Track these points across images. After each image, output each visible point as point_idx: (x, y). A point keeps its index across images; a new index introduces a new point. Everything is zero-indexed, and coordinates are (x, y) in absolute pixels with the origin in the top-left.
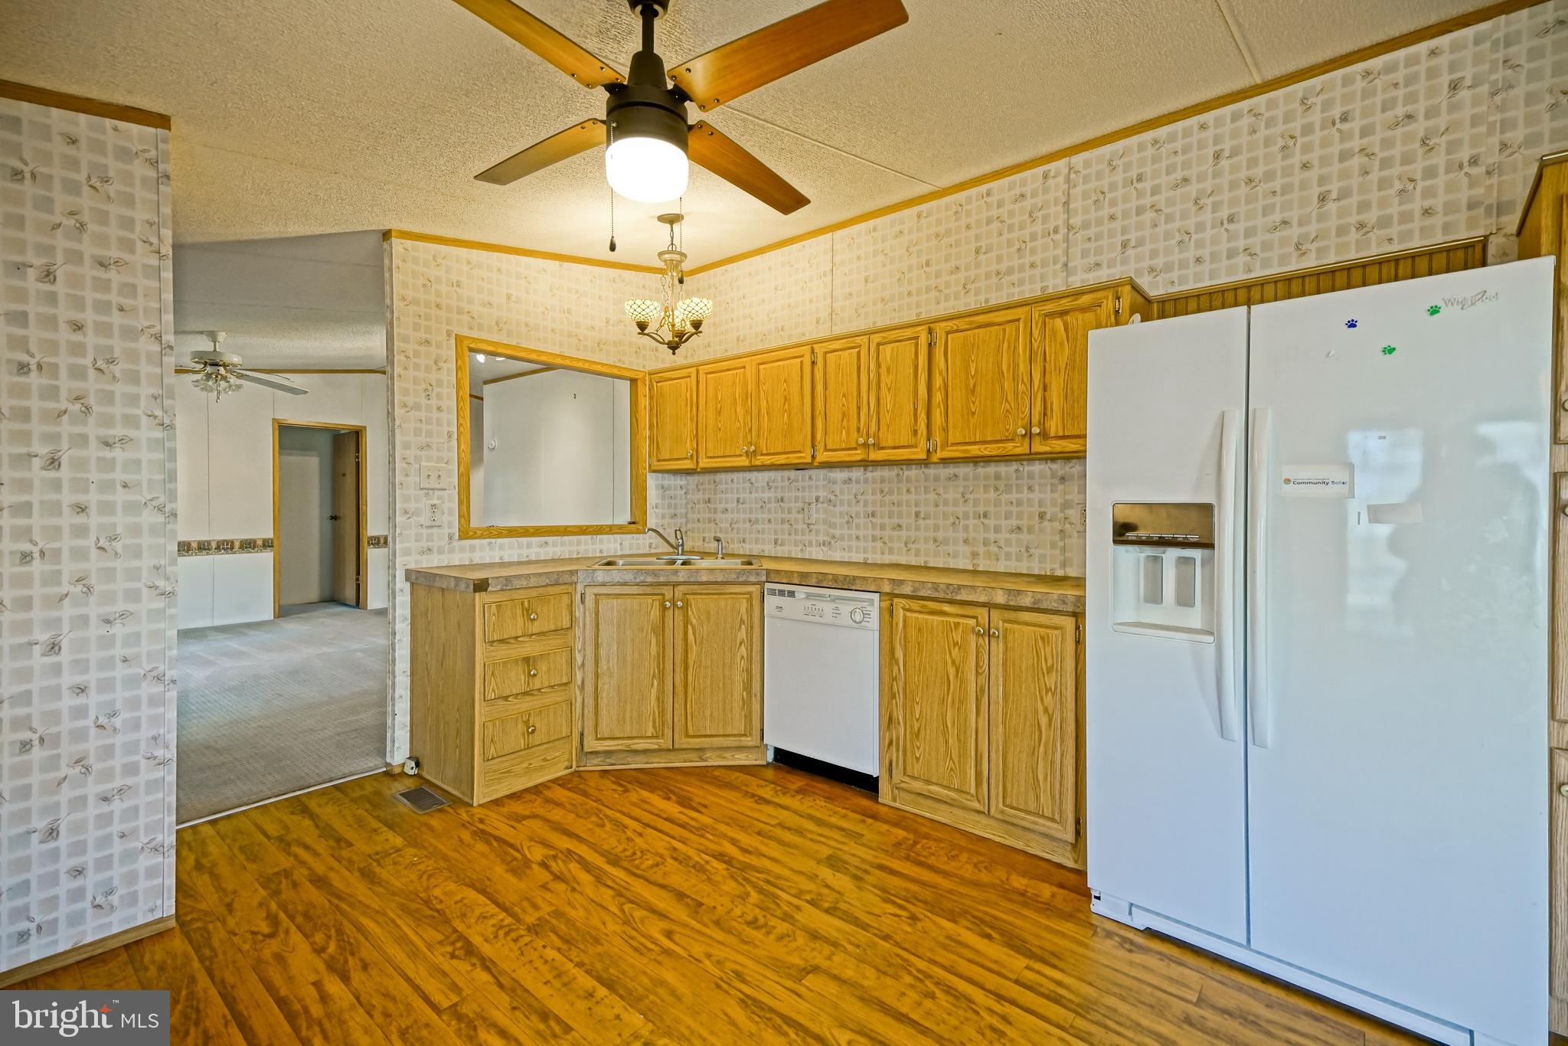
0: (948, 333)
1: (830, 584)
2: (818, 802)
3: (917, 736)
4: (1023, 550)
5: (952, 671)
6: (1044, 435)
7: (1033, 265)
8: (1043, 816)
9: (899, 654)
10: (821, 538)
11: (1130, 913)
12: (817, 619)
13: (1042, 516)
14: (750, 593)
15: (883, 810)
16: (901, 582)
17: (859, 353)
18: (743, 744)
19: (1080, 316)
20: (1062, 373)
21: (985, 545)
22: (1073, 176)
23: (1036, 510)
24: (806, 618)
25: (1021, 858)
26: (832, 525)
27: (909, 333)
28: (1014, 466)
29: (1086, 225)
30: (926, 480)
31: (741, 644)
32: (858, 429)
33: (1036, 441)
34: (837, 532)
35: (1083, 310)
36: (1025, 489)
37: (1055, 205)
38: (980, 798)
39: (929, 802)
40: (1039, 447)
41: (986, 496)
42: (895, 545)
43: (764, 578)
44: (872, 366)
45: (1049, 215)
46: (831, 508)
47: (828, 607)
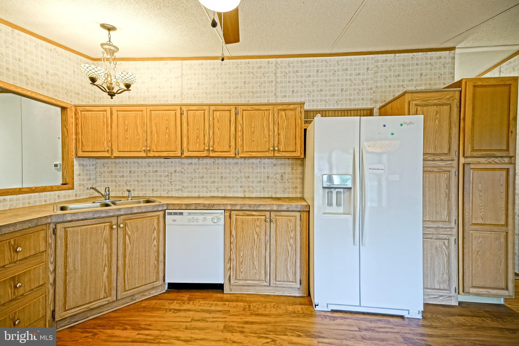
0: (243, 110)
1: (202, 208)
2: (201, 302)
3: (242, 263)
4: (262, 189)
5: (256, 236)
6: (279, 151)
7: (264, 92)
8: (290, 282)
9: (234, 233)
10: (177, 188)
11: (327, 307)
12: (195, 223)
13: (268, 177)
14: (158, 216)
15: (225, 296)
16: (235, 205)
17: (204, 113)
18: (155, 286)
19: (290, 112)
20: (284, 130)
21: (248, 188)
22: (277, 65)
23: (266, 175)
24: (189, 223)
25: (283, 298)
26: (183, 182)
27: (227, 108)
28: (259, 160)
29: (281, 82)
30: (225, 164)
31: (154, 240)
32: (204, 144)
33: (276, 152)
34: (185, 185)
35: (291, 110)
36: (263, 168)
37: (272, 73)
38: (267, 280)
39: (246, 288)
40: (277, 154)
41: (249, 170)
42: (212, 189)
43: (166, 208)
44: (211, 118)
45: (269, 76)
46: (182, 175)
47: (201, 217)
